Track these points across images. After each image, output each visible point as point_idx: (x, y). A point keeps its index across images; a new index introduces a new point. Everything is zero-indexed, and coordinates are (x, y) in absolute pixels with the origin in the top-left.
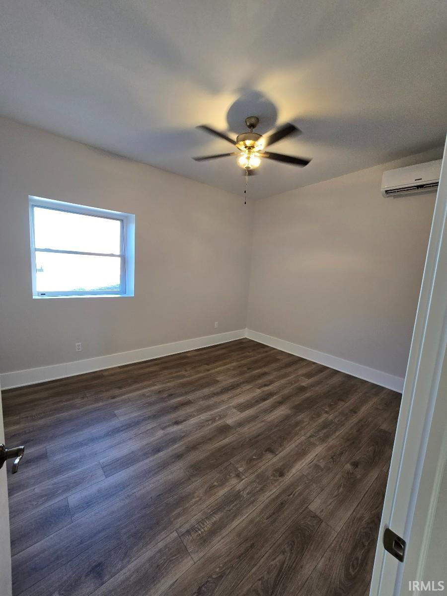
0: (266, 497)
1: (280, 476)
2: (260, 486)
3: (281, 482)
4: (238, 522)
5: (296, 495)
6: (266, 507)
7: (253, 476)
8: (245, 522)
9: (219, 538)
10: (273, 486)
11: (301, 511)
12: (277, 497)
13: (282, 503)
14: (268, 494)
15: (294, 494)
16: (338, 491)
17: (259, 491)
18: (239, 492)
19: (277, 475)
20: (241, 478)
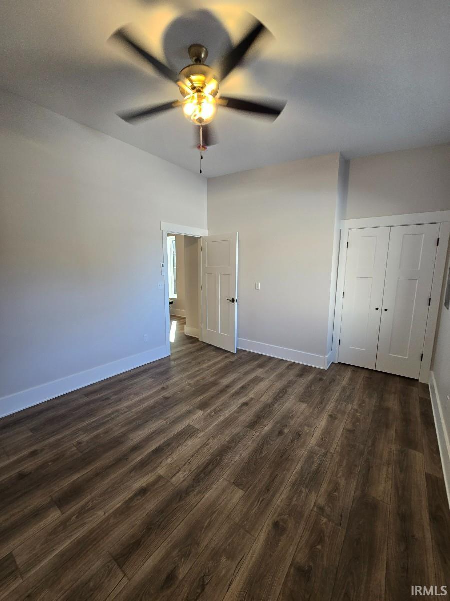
0: (285, 492)
1: (277, 522)
2: (294, 503)
3: (275, 514)
4: (297, 468)
5: (257, 502)
6: (281, 483)
7: (307, 513)
8: (293, 469)
9: (304, 455)
10: (281, 506)
11: (251, 487)
12: (274, 496)
13: (269, 490)
14: (284, 496)
15: (258, 502)
16: (211, 519)
17: (293, 497)
18: (310, 491)
19: (281, 523)
20: (317, 507)
